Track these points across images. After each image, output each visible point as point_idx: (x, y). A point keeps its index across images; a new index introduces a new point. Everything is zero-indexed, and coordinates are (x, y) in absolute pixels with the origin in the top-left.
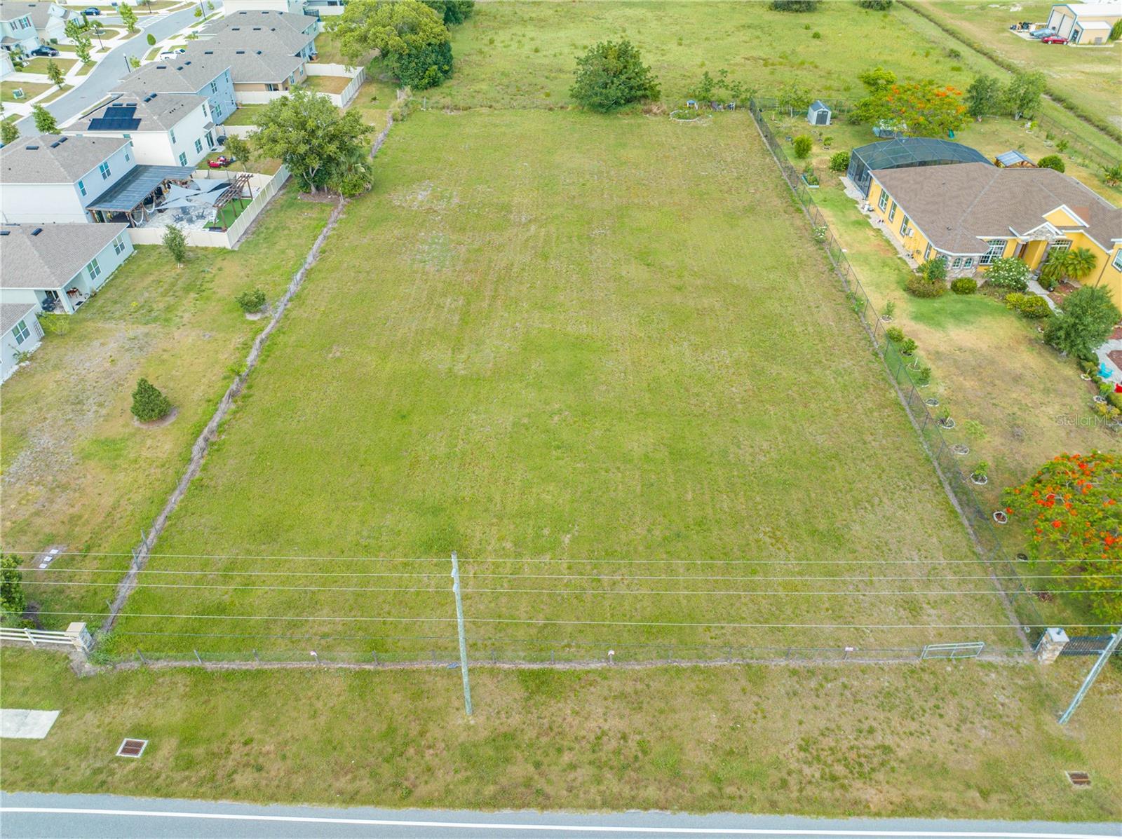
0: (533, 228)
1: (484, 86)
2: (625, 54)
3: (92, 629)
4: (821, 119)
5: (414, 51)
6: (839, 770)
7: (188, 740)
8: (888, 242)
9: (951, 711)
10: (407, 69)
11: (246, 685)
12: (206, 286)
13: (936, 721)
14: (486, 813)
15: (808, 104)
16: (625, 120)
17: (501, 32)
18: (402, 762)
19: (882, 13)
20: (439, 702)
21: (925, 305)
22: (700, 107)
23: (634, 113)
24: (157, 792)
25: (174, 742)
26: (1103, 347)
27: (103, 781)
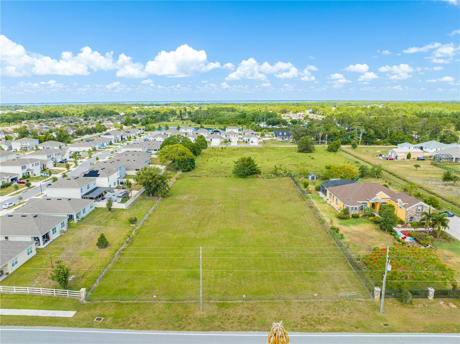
0: (221, 205)
1: (205, 171)
2: (249, 160)
3: (87, 291)
4: (313, 178)
5: (183, 160)
6: (313, 323)
7: (115, 318)
8: (333, 207)
10: (181, 166)
11: (134, 306)
12: (118, 217)
14: (206, 332)
15: (308, 174)
16: (249, 180)
17: (210, 158)
18: (181, 322)
19: (334, 153)
20: (192, 309)
21: (343, 221)
22: (274, 176)
23: (253, 178)
24: (107, 328)
25: (111, 318)
26: (399, 230)
27: (90, 326)
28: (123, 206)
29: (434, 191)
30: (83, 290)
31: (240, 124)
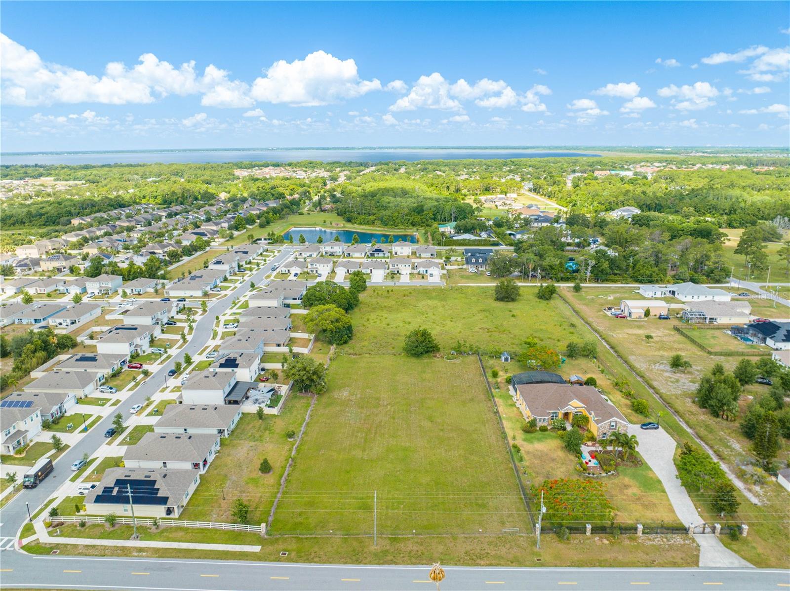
0: (389, 407)
1: (366, 343)
2: (425, 334)
3: (267, 526)
4: (506, 360)
5: (338, 330)
6: (474, 557)
7: (298, 552)
8: (521, 412)
9: (508, 546)
10: (335, 337)
11: (312, 540)
12: (271, 428)
13: (503, 548)
14: (381, 566)
16: (425, 360)
17: (372, 314)
18: (358, 556)
19: (547, 301)
20: (367, 544)
21: (529, 436)
22: (457, 354)
23: (429, 357)
24: (294, 562)
25: (295, 553)
26: (585, 450)
27: (279, 560)
28: (274, 411)
29: (655, 384)
30: (263, 525)
31: (413, 225)
